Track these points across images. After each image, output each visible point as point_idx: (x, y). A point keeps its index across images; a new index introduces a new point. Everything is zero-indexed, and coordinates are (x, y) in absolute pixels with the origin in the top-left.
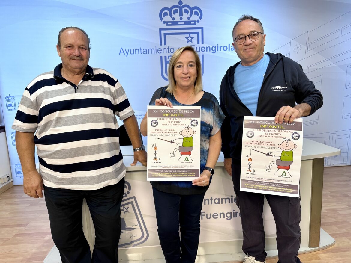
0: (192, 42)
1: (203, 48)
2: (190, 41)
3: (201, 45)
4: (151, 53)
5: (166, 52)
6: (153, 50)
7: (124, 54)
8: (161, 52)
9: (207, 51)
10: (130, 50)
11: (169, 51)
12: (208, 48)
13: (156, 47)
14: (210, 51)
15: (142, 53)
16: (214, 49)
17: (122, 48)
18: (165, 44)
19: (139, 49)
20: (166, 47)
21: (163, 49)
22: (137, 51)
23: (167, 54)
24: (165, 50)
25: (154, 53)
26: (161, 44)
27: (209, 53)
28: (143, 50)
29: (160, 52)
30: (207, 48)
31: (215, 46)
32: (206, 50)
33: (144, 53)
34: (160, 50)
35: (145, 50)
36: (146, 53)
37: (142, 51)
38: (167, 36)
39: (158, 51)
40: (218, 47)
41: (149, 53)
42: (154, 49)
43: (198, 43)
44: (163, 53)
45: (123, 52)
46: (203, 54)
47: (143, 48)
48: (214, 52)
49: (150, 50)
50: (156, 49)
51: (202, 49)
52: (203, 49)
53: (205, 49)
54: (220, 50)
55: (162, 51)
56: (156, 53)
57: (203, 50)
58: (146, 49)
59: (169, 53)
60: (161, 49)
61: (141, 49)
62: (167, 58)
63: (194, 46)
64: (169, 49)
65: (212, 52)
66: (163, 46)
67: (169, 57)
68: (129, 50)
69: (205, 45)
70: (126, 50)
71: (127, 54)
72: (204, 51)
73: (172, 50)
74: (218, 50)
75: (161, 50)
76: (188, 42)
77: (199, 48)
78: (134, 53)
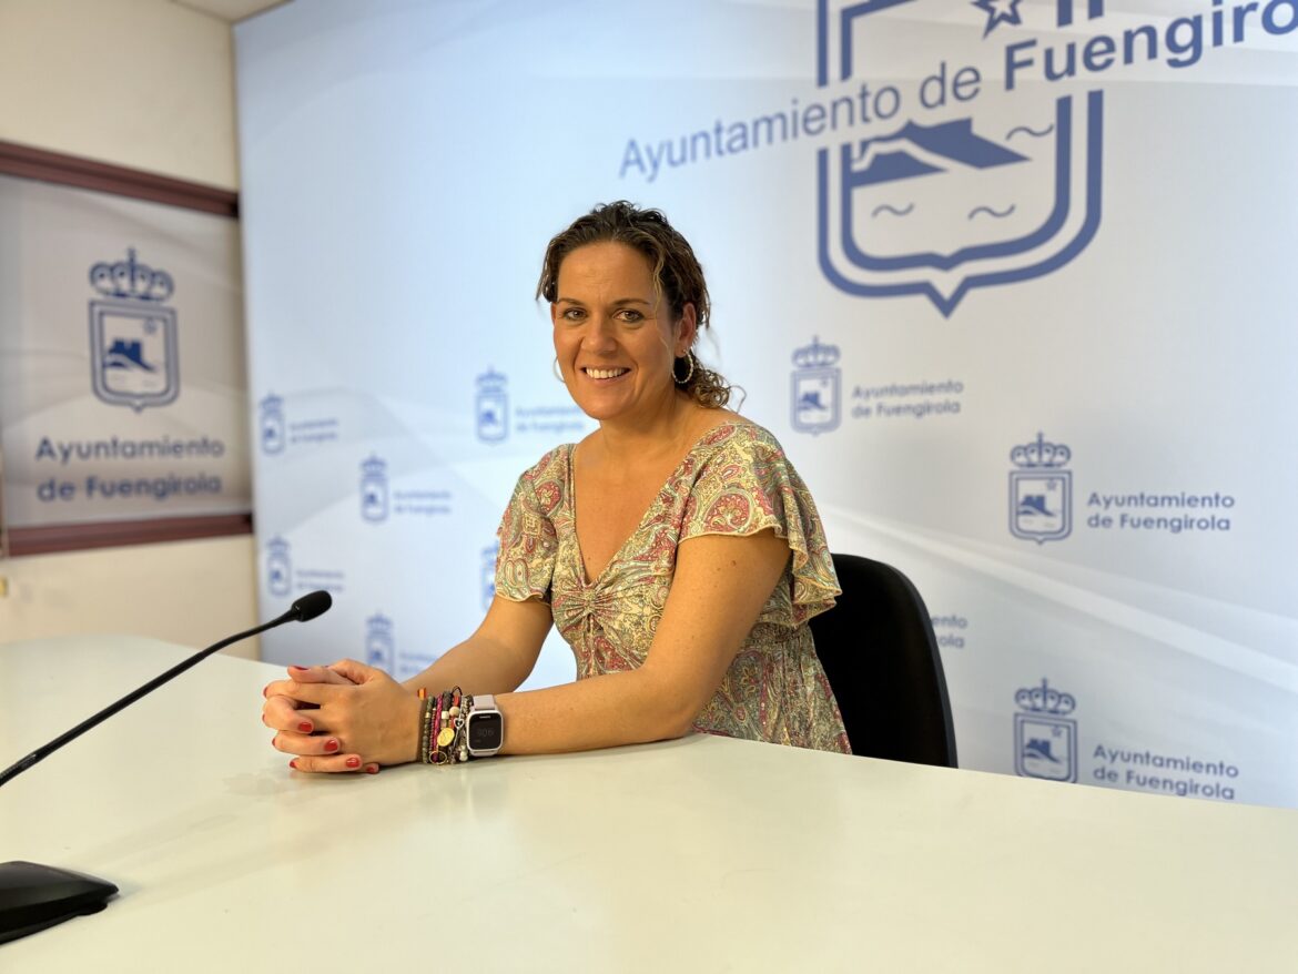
0: (1014, 19)
1: (1100, 46)
2: (1004, 17)
3: (1083, 28)
4: (770, 139)
5: (851, 121)
6: (777, 124)
7: (642, 169)
8: (822, 128)
9: (1128, 59)
10: (670, 145)
11: (870, 112)
12: (1141, 41)
13: (795, 102)
14: (1152, 53)
15: (724, 147)
16: (1184, 35)
17: (632, 144)
18: (846, 72)
19: (710, 128)
20: (851, 89)
21: (835, 105)
22: (701, 143)
23: (859, 133)
24: (843, 109)
25: (784, 136)
26: (823, 80)
27: (1151, 71)
28: (731, 129)
29: (813, 126)
30: (1129, 37)
31: (1191, 17)
32: (1119, 54)
33: (731, 150)
34: (815, 113)
35: (738, 131)
36: (745, 146)
37: (725, 138)
38: (858, 24)
39: (806, 120)
40: (1218, 17)
41: (756, 143)
42: (782, 116)
43: (1065, 17)
44: (834, 125)
45: (639, 161)
46: (1095, 88)
47: (726, 124)
48: (1187, 55)
49: (763, 127)
50: (795, 114)
51: (1088, 54)
52: (1094, 54)
53: (1111, 47)
54: (1238, 36)
55: (828, 121)
56: (795, 134)
57: (1098, 61)
58: (743, 126)
59: (866, 119)
60: (819, 107)
61: (718, 130)
62: (856, 152)
63: (1032, 43)
64: (870, 101)
65: (1174, 63)
66: (836, 88)
67: (865, 145)
68: (661, 148)
69: (1113, 24)
70: (649, 150)
71: (655, 165)
72: (1108, 63)
73: (887, 103)
74: (1218, 40)
75: (823, 115)
76: (992, 24)
77: (1071, 49)
78: (683, 159)
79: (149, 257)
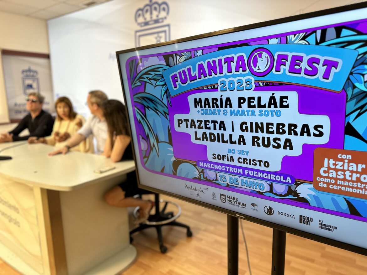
38: (141, 38)
79: (33, 68)
